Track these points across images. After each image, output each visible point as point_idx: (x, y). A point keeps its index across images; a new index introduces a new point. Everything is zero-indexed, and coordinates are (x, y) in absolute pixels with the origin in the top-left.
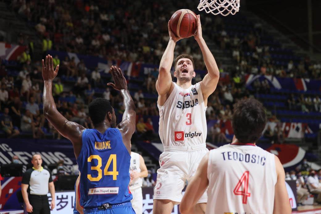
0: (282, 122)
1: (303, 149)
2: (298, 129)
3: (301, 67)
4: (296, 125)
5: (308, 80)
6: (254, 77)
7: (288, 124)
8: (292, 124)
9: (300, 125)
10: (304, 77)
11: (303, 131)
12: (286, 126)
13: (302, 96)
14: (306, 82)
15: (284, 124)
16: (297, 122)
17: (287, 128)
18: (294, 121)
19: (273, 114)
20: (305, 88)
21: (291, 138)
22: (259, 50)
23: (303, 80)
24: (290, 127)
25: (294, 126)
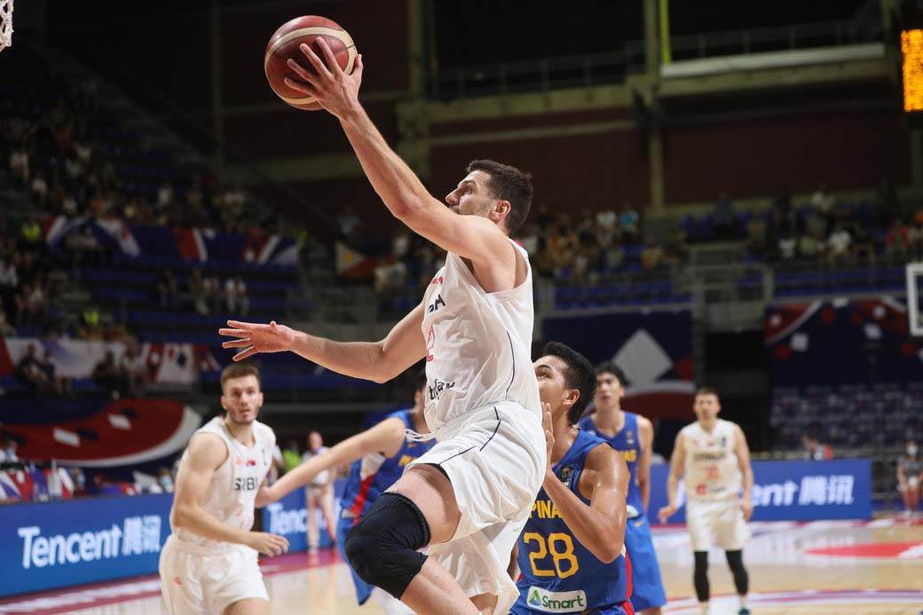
0: (141, 340)
1: (195, 410)
2: (182, 360)
3: (195, 198)
4: (177, 349)
5: (210, 233)
6: (67, 223)
7: (158, 347)
8: (167, 347)
9: (187, 350)
10: (201, 224)
11: (197, 364)
12: (152, 351)
13: (197, 273)
14: (206, 240)
15: (146, 348)
16: (180, 342)
17: (155, 358)
18: (173, 339)
19: (118, 321)
20: (203, 254)
21: (164, 384)
22: (84, 153)
23: (197, 235)
24: (161, 353)
25: (171, 353)
